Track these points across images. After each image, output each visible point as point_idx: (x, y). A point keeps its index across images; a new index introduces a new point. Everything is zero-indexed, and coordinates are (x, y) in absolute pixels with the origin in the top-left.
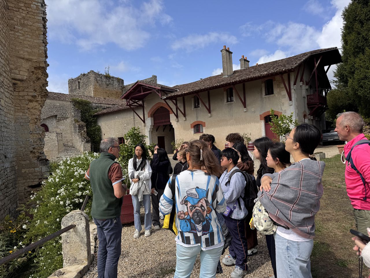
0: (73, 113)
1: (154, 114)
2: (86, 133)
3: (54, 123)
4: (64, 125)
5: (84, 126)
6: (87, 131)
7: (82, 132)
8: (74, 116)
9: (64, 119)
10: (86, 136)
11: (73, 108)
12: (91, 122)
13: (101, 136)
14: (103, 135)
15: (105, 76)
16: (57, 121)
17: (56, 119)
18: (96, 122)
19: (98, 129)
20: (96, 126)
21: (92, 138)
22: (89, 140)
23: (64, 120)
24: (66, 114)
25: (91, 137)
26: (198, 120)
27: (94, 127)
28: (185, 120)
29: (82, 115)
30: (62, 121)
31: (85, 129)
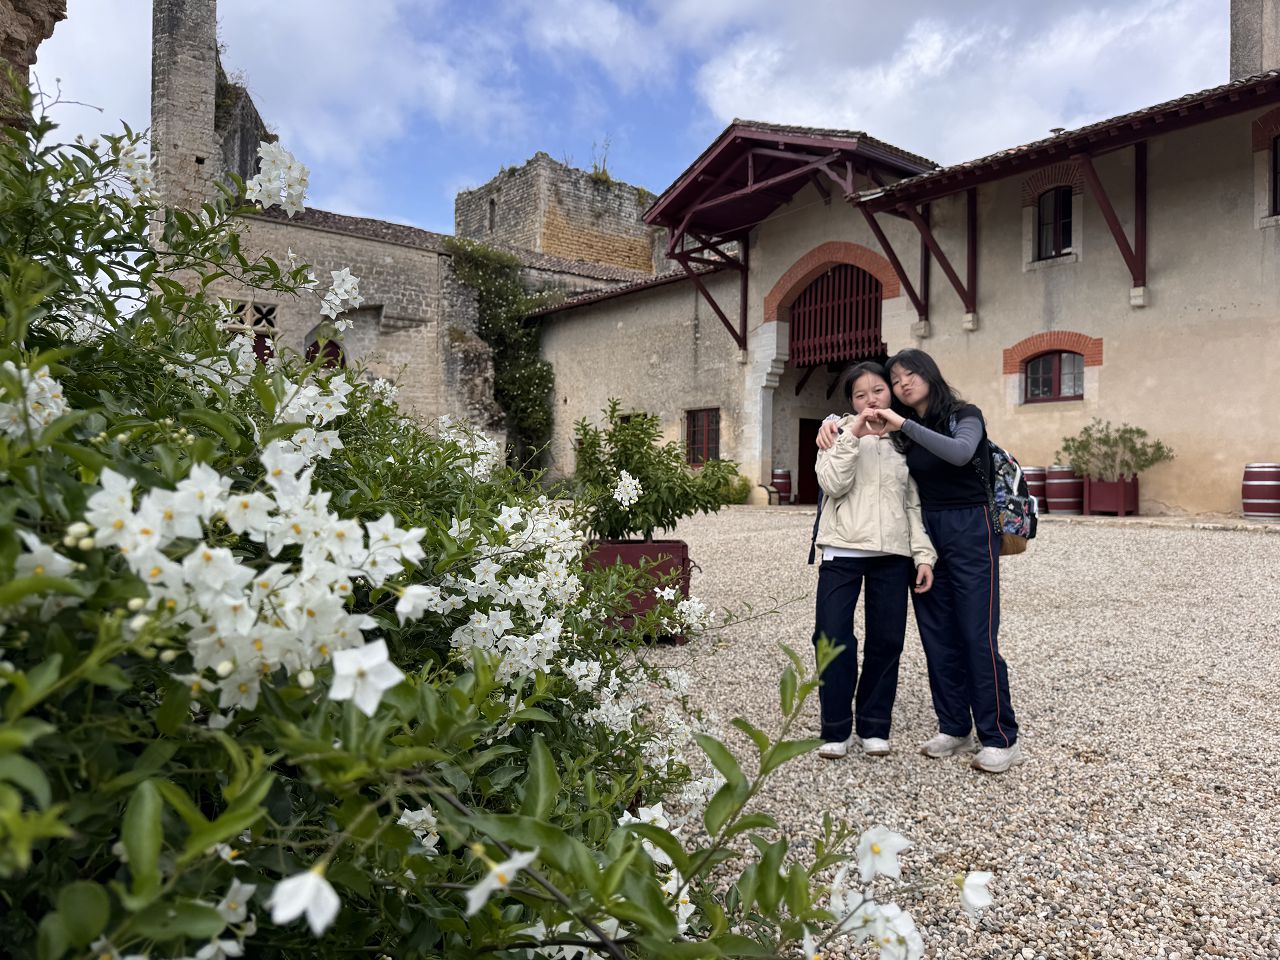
0: (446, 303)
1: (793, 307)
2: (490, 388)
3: (371, 340)
4: (407, 350)
5: (485, 356)
6: (496, 383)
7: (478, 381)
8: (451, 316)
9: (411, 327)
10: (489, 401)
11: (446, 278)
12: (517, 345)
13: (551, 406)
14: (561, 402)
15: (590, 176)
16: (382, 329)
17: (378, 323)
18: (535, 347)
19: (541, 378)
20: (534, 362)
21: (516, 412)
22: (501, 419)
23: (412, 330)
24: (420, 304)
25: (513, 408)
26: (1056, 328)
27: (526, 366)
28: (972, 331)
29: (482, 311)
30: (402, 333)
31: (490, 373)
